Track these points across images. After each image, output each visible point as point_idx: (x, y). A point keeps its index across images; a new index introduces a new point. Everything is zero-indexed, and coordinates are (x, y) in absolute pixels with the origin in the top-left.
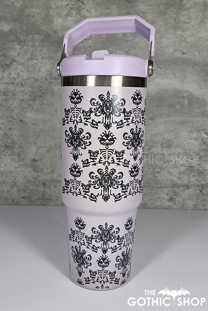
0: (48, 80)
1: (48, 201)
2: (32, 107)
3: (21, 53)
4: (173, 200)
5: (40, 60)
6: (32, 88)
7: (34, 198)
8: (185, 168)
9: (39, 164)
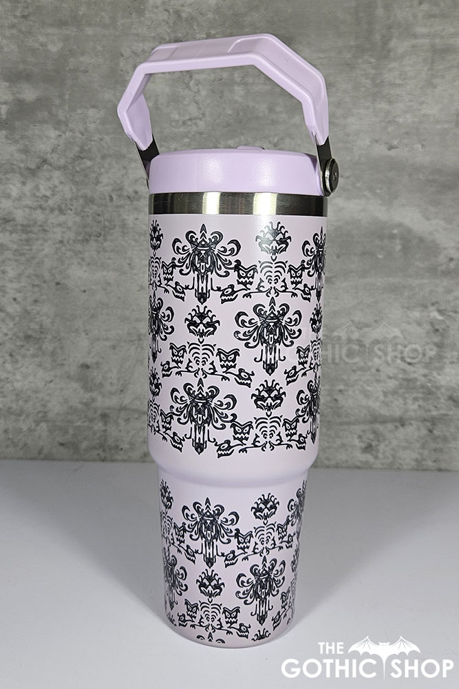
0: (114, 202)
1: (113, 451)
2: (80, 255)
3: (59, 146)
4: (372, 449)
5: (98, 160)
6: (83, 216)
7: (84, 445)
8: (397, 383)
9: (95, 374)
